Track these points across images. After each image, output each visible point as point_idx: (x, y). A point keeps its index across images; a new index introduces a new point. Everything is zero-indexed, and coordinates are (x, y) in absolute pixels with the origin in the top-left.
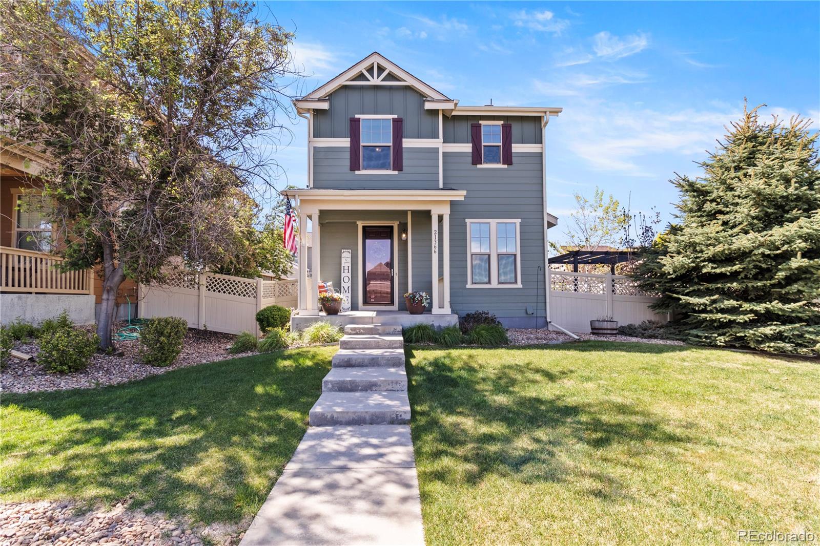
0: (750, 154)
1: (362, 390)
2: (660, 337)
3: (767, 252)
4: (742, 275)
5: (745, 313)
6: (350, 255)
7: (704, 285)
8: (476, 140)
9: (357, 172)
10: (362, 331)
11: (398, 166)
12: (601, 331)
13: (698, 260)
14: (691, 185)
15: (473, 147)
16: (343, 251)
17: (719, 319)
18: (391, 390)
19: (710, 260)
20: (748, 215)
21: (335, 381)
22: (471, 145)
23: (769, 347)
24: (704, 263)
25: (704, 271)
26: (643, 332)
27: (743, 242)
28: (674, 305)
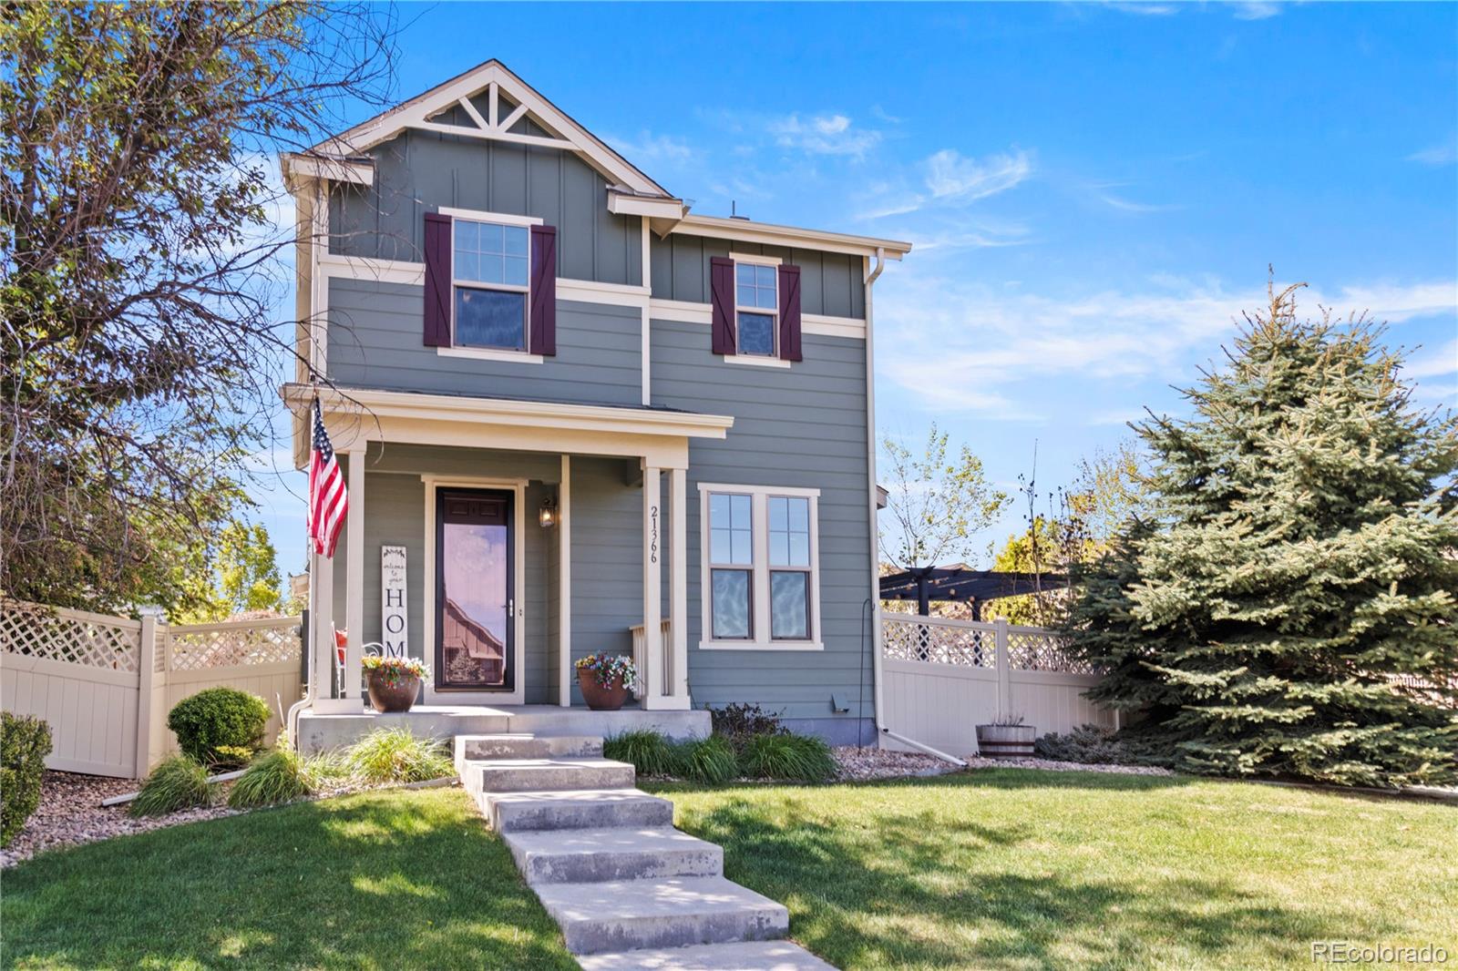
0: (1285, 381)
1: (622, 877)
2: (1116, 761)
3: (1336, 580)
4: (1285, 627)
5: (1296, 703)
6: (403, 562)
7: (1213, 644)
8: (721, 295)
9: (442, 352)
10: (507, 749)
11: (544, 343)
12: (1004, 749)
13: (1203, 594)
14: (1175, 435)
15: (714, 314)
16: (384, 549)
17: (1246, 717)
18: (687, 875)
19: (1225, 594)
20: (1293, 505)
21: (560, 858)
22: (710, 307)
23: (1338, 773)
24: (1216, 601)
25: (1217, 616)
26: (1083, 749)
27: (1291, 559)
28: (1143, 689)
